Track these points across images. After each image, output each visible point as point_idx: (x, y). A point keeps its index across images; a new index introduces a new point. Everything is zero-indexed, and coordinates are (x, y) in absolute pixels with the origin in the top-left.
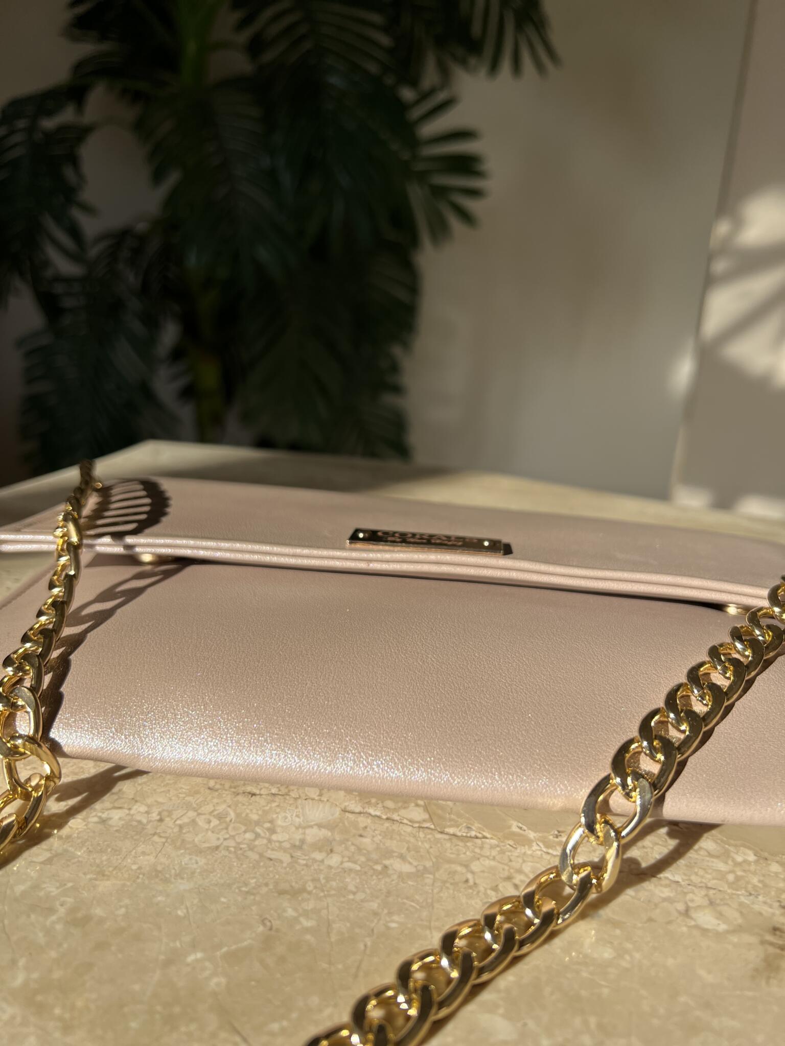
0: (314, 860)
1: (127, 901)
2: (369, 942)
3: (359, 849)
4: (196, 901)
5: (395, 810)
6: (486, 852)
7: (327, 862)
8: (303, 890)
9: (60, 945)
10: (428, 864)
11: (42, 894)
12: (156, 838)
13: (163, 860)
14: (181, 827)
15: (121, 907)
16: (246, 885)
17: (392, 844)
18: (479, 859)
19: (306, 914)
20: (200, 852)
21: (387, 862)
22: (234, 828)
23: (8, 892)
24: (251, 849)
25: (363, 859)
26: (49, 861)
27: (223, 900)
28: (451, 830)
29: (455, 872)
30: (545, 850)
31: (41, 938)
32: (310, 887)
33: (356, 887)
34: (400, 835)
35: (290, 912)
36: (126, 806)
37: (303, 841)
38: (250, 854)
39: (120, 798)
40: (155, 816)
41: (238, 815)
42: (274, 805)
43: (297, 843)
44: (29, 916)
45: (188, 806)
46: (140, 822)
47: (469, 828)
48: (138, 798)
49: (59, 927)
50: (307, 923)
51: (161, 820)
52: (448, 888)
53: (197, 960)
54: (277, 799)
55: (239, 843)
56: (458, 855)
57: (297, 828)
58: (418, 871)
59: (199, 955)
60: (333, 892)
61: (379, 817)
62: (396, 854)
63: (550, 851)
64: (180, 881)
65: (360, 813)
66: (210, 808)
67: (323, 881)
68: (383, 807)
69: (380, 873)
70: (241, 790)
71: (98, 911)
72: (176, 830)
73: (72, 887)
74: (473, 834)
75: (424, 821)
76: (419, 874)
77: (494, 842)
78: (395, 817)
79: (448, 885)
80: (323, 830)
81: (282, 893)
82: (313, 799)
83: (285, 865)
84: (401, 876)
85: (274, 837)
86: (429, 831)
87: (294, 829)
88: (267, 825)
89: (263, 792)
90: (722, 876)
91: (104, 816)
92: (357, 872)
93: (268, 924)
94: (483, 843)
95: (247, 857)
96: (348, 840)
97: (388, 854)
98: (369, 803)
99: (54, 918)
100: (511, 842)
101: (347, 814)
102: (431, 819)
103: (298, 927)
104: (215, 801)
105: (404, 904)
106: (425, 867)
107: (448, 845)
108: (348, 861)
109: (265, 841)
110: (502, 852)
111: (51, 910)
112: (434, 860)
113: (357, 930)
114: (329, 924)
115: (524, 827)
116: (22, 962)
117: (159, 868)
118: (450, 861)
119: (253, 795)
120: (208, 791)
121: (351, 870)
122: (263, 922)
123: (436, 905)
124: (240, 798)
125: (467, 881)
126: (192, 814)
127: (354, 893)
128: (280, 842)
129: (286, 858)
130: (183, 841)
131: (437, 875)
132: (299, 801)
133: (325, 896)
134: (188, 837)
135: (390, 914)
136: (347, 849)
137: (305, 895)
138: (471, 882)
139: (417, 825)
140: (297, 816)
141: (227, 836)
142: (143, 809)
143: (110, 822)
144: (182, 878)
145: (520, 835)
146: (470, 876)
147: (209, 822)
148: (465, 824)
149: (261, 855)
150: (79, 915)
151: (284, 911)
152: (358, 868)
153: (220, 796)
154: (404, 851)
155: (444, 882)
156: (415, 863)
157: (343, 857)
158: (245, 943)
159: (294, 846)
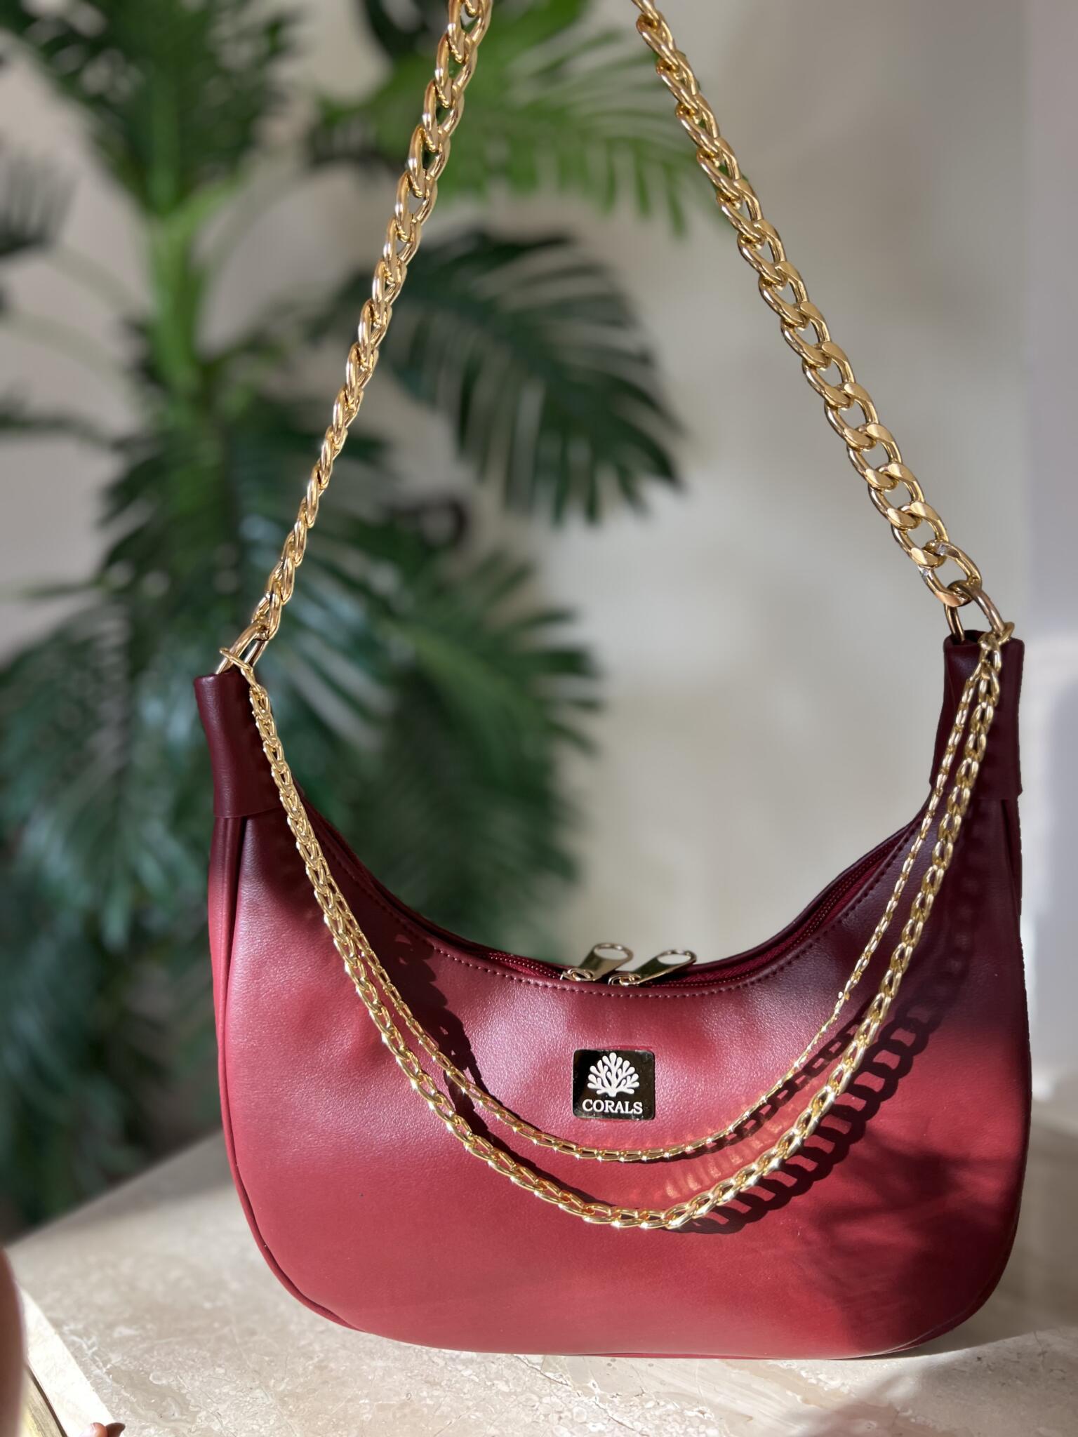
1: (348, 1364)
2: (454, 1421)
6: (559, 1393)
8: (439, 1384)
10: (519, 1390)
15: (344, 1366)
18: (551, 1396)
21: (496, 1382)
27: (395, 1377)
28: (548, 1374)
33: (468, 1391)
35: (425, 1394)
47: (561, 1376)
50: (429, 1402)
52: (519, 1407)
53: (364, 1404)
56: (541, 1390)
58: (510, 1392)
59: (367, 1401)
62: (505, 1379)
64: (380, 1361)
67: (453, 1382)
69: (488, 1387)
74: (560, 1380)
75: (537, 1364)
77: (570, 1389)
79: (521, 1405)
83: (439, 1367)
84: (498, 1393)
86: (535, 1370)
92: (475, 1383)
93: (409, 1396)
94: (562, 1387)
96: (483, 1363)
103: (423, 1402)
105: (488, 1407)
106: (516, 1391)
108: (475, 1375)
112: (524, 1388)
113: (452, 1414)
114: (440, 1405)
123: (505, 1414)
127: (465, 1394)
131: (518, 1398)
133: (448, 1391)
135: (476, 1411)
138: (535, 1408)
139: (530, 1365)
148: (560, 1373)
151: (422, 1392)
154: (510, 1378)
155: (521, 1403)
157: (474, 1372)
158: (392, 1403)
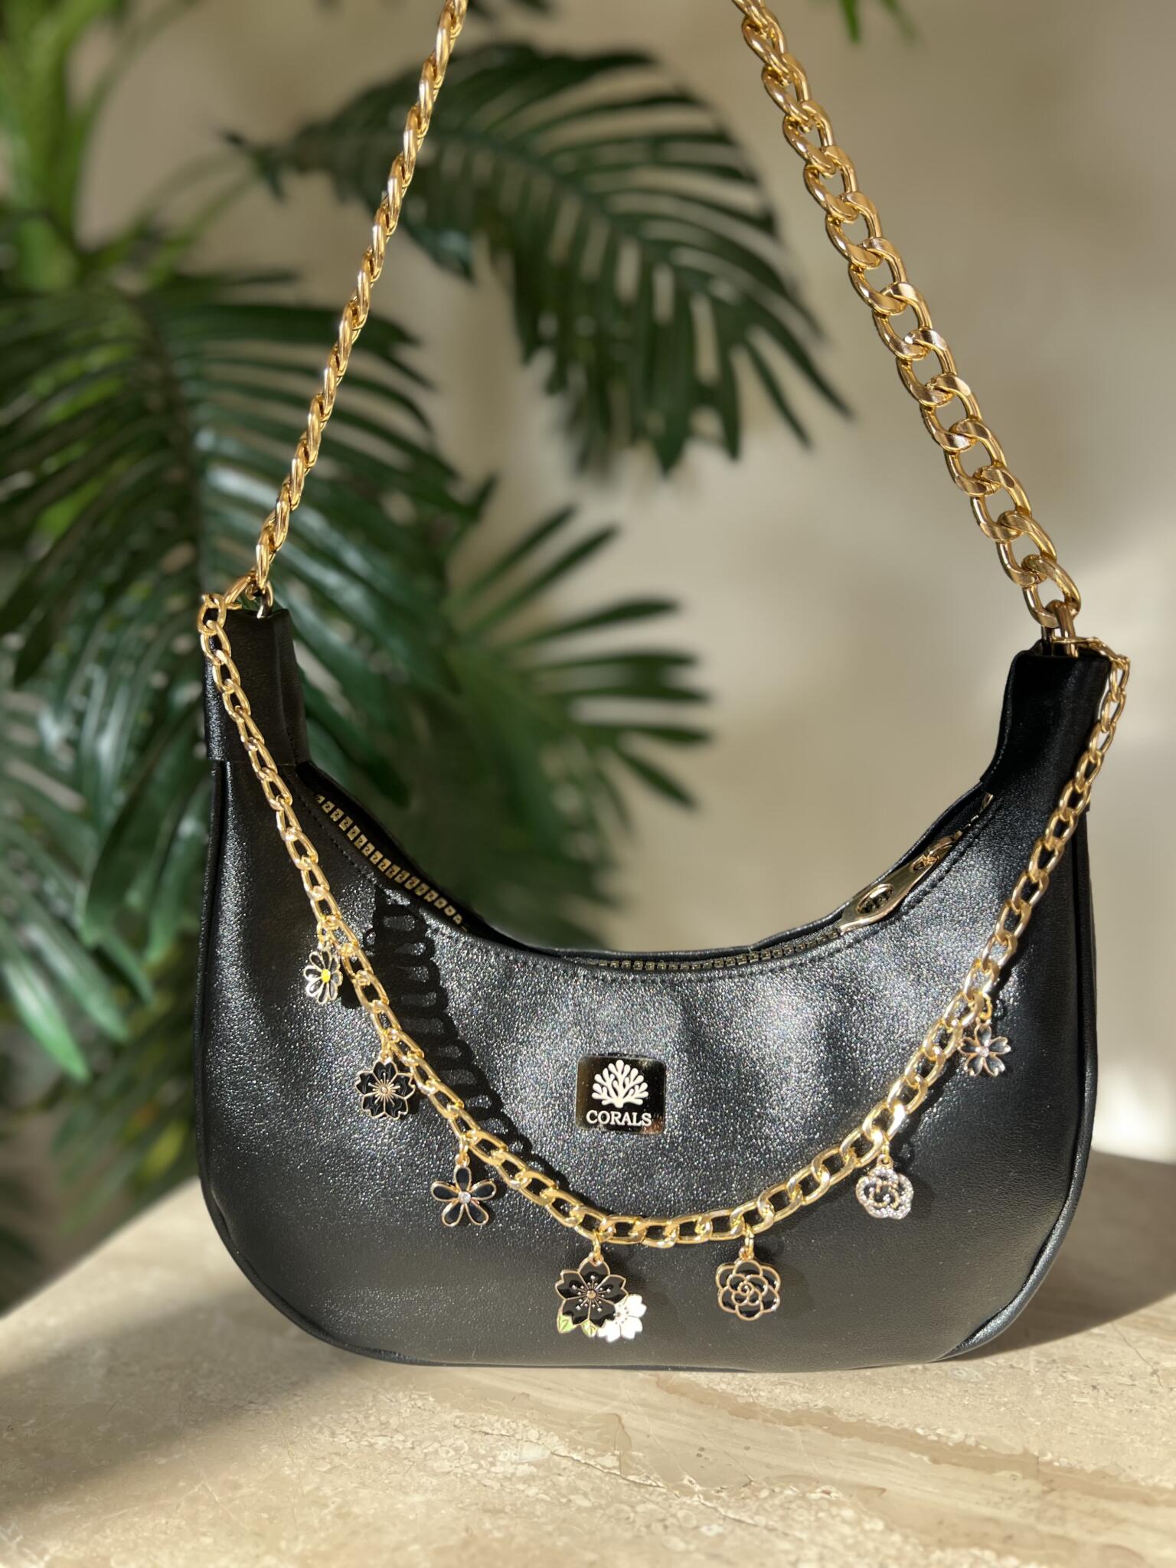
0: (518, 1490)
2: (537, 1552)
3: (554, 1485)
4: (423, 1510)
5: (594, 1457)
6: (653, 1498)
7: (526, 1492)
8: (502, 1511)
9: (327, 1529)
10: (603, 1502)
11: (321, 1494)
12: (406, 1462)
13: (408, 1479)
14: (426, 1455)
15: (371, 1508)
16: (462, 1502)
17: (581, 1484)
18: (644, 1502)
19: (499, 1528)
20: (435, 1474)
21: (572, 1497)
22: (465, 1460)
23: (299, 1490)
24: (473, 1476)
25: (554, 1492)
26: (329, 1471)
27: (443, 1511)
28: (631, 1478)
29: (622, 1510)
30: (703, 1501)
31: (316, 1523)
32: (508, 1509)
33: (542, 1513)
34: (590, 1477)
36: (389, 1434)
37: (513, 1474)
38: (471, 1480)
39: (386, 1428)
40: (409, 1444)
41: (470, 1449)
42: (501, 1443)
43: (509, 1476)
44: (310, 1508)
45: (435, 1439)
46: (397, 1448)
47: (648, 1478)
48: (399, 1429)
49: (329, 1518)
51: (413, 1448)
52: (611, 1522)
53: (415, 1550)
54: (504, 1439)
55: (466, 1471)
57: (512, 1464)
58: (593, 1506)
60: (523, 1515)
61: (579, 1461)
62: (581, 1492)
63: (707, 1503)
64: (416, 1495)
65: (565, 1457)
66: (452, 1441)
68: (586, 1454)
70: (478, 1429)
71: (356, 1510)
72: (422, 1456)
73: (342, 1492)
75: (614, 1468)
76: (594, 1509)
77: (664, 1490)
78: (592, 1463)
79: (612, 1520)
80: (532, 1467)
81: (486, 1511)
82: (531, 1442)
83: (494, 1491)
85: (493, 1469)
86: (613, 1476)
87: (509, 1464)
88: (490, 1459)
89: (495, 1432)
90: (843, 1539)
91: (372, 1441)
92: (546, 1502)
93: (470, 1532)
94: (654, 1491)
95: (468, 1482)
96: (548, 1477)
97: (575, 1490)
98: (575, 1449)
99: (326, 1511)
100: (677, 1493)
101: (555, 1457)
102: (620, 1468)
103: (490, 1537)
104: (456, 1436)
105: (573, 1529)
106: (600, 1504)
107: (625, 1488)
108: (543, 1493)
109: (485, 1471)
110: (666, 1499)
111: (326, 1506)
112: (609, 1499)
113: (532, 1544)
114: (513, 1537)
115: (694, 1481)
116: (302, 1538)
117: (404, 1484)
118: (621, 1502)
119: (487, 1434)
120: (453, 1428)
121: (542, 1500)
122: (467, 1530)
123: (598, 1534)
124: (476, 1436)
125: (628, 1518)
126: (436, 1445)
128: (496, 1473)
129: (497, 1486)
130: (425, 1465)
132: (521, 1442)
134: (429, 1463)
136: (545, 1484)
137: (503, 1515)
139: (606, 1471)
140: (515, 1454)
141: (458, 1465)
142: (402, 1438)
143: (377, 1446)
144: (418, 1493)
145: (689, 1487)
146: (632, 1515)
147: (448, 1452)
148: (646, 1474)
149: (479, 1481)
150: (343, 1511)
152: (548, 1499)
153: (461, 1433)
156: (593, 1500)
159: (506, 1478)
